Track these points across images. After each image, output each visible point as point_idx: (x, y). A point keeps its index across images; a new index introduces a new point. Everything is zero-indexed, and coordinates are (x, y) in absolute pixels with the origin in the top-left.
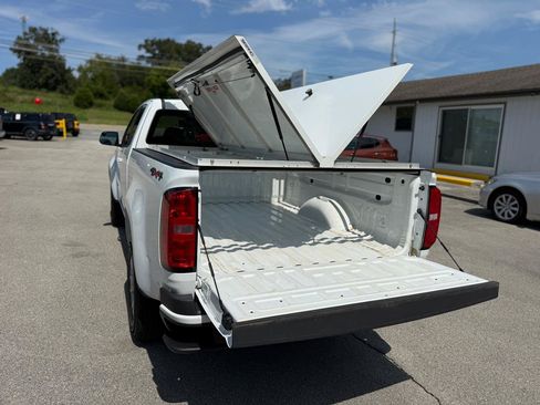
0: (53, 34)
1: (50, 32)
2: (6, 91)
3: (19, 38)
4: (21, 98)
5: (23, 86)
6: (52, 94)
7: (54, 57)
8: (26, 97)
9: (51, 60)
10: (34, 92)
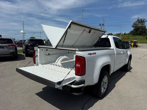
0: (144, 20)
1: (143, 20)
2: (129, 36)
3: (134, 23)
4: (131, 38)
5: (133, 35)
6: (140, 36)
7: (143, 26)
8: (133, 38)
9: (142, 27)
10: (136, 36)
